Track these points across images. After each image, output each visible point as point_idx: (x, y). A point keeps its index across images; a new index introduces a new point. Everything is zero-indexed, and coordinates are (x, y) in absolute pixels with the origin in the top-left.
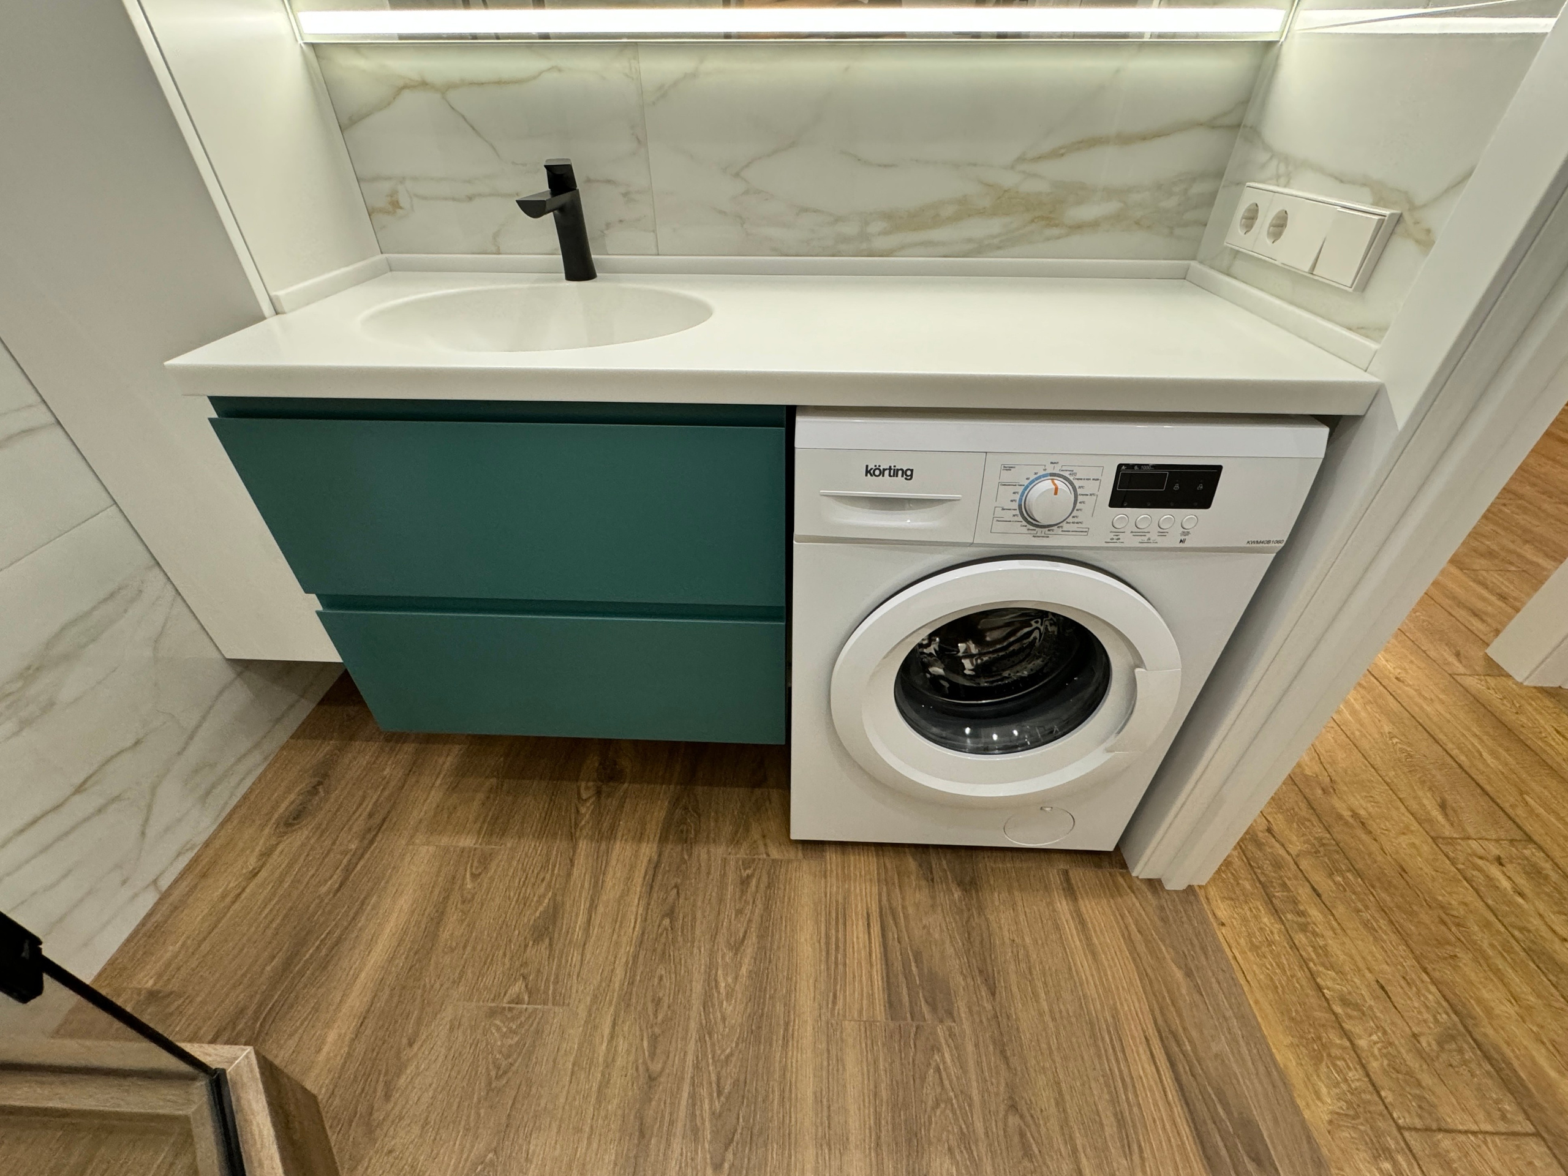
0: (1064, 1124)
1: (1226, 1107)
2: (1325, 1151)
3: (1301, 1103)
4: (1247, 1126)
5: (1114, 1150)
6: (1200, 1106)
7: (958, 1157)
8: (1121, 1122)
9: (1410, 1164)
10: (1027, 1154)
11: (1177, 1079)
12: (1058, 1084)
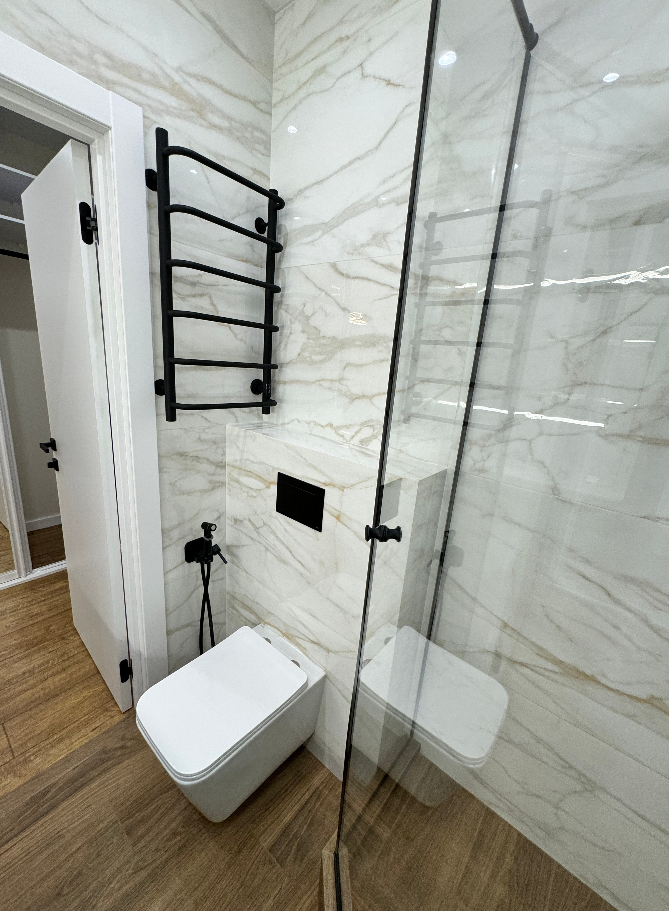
0: (60, 867)
1: (25, 812)
2: (34, 775)
3: (13, 789)
4: (33, 800)
5: (62, 842)
6: (26, 822)
7: (95, 902)
8: (49, 845)
9: (28, 752)
10: (80, 873)
11: (16, 835)
12: (38, 882)
